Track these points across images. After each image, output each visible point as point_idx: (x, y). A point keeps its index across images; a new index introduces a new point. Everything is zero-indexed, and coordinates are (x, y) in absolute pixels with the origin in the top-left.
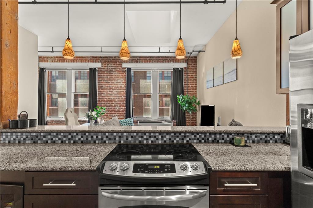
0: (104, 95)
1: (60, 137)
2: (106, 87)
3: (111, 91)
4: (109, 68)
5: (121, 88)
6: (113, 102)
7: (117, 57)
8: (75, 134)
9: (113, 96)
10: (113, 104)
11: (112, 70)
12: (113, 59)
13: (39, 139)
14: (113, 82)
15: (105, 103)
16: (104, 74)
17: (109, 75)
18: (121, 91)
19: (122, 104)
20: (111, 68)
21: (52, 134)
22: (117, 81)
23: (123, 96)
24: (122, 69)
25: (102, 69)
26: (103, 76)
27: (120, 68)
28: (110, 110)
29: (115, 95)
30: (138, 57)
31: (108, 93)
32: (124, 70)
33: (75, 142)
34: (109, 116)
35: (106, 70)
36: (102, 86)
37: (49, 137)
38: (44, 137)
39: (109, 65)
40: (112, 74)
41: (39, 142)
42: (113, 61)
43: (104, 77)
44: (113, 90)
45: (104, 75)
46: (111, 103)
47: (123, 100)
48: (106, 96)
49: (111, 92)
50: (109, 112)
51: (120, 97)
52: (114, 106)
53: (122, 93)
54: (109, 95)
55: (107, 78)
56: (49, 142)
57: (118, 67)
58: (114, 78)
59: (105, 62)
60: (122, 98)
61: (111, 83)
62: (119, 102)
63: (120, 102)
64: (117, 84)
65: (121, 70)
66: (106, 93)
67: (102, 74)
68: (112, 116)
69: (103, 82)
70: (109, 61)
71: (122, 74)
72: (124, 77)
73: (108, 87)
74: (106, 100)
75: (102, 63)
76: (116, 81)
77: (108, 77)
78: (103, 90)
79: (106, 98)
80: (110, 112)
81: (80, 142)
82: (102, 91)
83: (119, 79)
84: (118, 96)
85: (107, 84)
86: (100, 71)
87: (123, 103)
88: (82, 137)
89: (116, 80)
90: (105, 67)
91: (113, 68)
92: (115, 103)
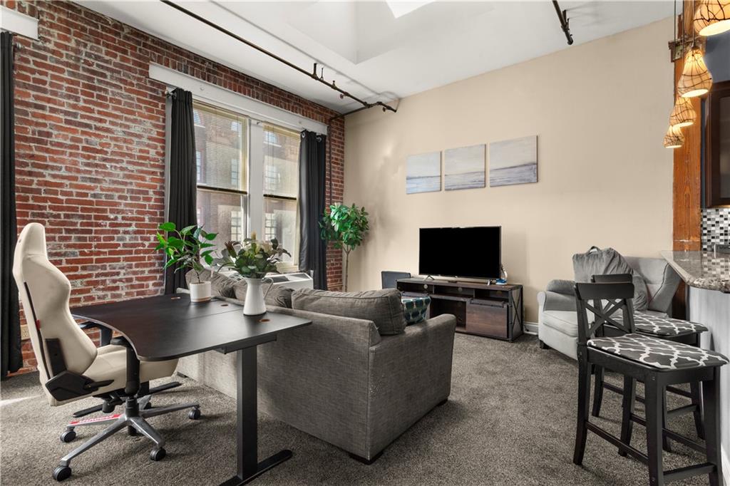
0: (54, 176)
2: (68, 142)
3: (97, 165)
4: (86, 62)
5: (145, 158)
6: (105, 211)
7: (126, 30)
9: (105, 185)
10: (107, 218)
11: (105, 76)
12: (110, 31)
14: (107, 125)
15: (62, 213)
16: (53, 77)
17: (84, 93)
18: (144, 169)
19: (147, 221)
20: (98, 65)
22: (128, 127)
23: (151, 192)
24: (148, 85)
25: (43, 53)
26: (52, 85)
27: (139, 79)
28: (89, 246)
29: (114, 182)
30: (210, 62)
31: (78, 171)
32: (154, 91)
34: (85, 273)
35: (68, 64)
36: (40, 133)
39: (85, 46)
40: (103, 94)
42: (107, 38)
43: (55, 94)
44: (105, 160)
45: (60, 87)
46: (93, 214)
47: (151, 207)
48: (67, 182)
49: (94, 169)
50: (82, 253)
51: (140, 192)
52: (108, 228)
53: (148, 177)
54: (84, 179)
55: (72, 102)
57: (129, 69)
58: (110, 110)
59: (67, 28)
60: (149, 199)
61: (97, 128)
62: (135, 215)
63: (138, 212)
64: (125, 141)
65: (147, 88)
66: (68, 169)
67: (46, 74)
68: (100, 271)
69: (47, 113)
70: (84, 29)
71: (149, 103)
72: (158, 119)
73: (80, 145)
74: (68, 201)
75: (41, 22)
76: (121, 125)
77: (77, 99)
78: (47, 151)
79: (64, 193)
80: (91, 253)
82: (44, 159)
83: (135, 121)
84: (129, 187)
85: (75, 131)
86: (31, 58)
87: (151, 219)
89: (119, 121)
90: (66, 48)
91: (108, 69)
92: (116, 218)
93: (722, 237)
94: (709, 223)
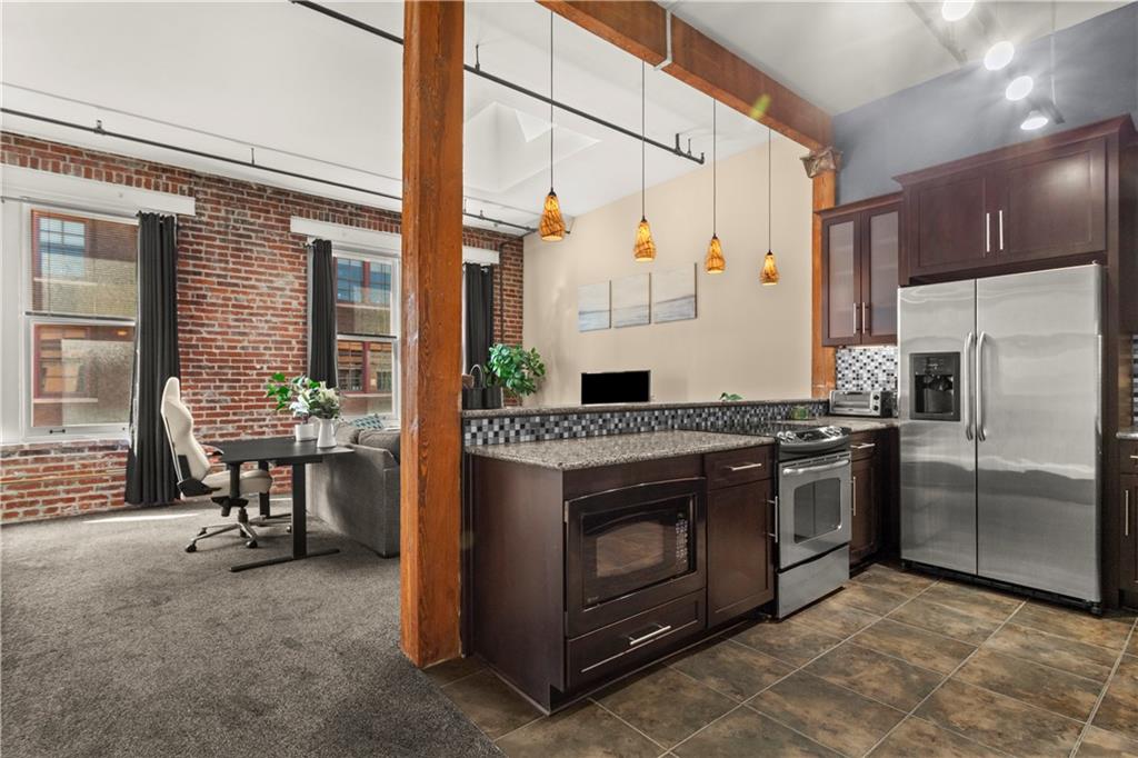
0: (209, 333)
1: (584, 423)
2: (220, 302)
3: (244, 320)
4: (234, 227)
5: (288, 310)
6: (252, 361)
7: (269, 191)
8: (608, 415)
9: (252, 338)
10: (254, 368)
11: (250, 237)
12: (254, 195)
13: (547, 431)
14: (252, 283)
15: (216, 365)
16: (208, 246)
17: (232, 256)
18: (287, 320)
19: (290, 370)
20: (244, 229)
21: (570, 417)
22: (271, 282)
23: (294, 341)
24: (291, 239)
25: (198, 226)
26: (206, 252)
27: (281, 235)
28: (239, 394)
29: (260, 334)
30: (352, 205)
31: (229, 327)
32: (298, 244)
33: (609, 431)
34: (236, 418)
35: (219, 233)
36: (198, 296)
37: (566, 424)
38: (557, 424)
39: (233, 212)
40: (249, 254)
41: (547, 437)
42: (252, 202)
43: (208, 260)
44: (251, 314)
45: (213, 253)
46: (241, 365)
47: (294, 356)
48: (219, 337)
49: (242, 324)
50: (233, 401)
51: (283, 342)
52: (255, 377)
53: (291, 328)
54: (234, 334)
55: (223, 265)
56: (566, 435)
57: (272, 227)
58: (255, 268)
59: (217, 201)
60: (291, 349)
61: (244, 286)
62: (279, 364)
63: (282, 362)
64: (269, 295)
65: (289, 243)
66: (220, 326)
67: (202, 244)
68: (248, 417)
69: (203, 278)
70: (232, 198)
71: (291, 256)
72: (299, 271)
73: (230, 303)
74: (221, 354)
75: (198, 200)
76: (265, 281)
77: (227, 262)
78: (203, 311)
79: (217, 347)
80: (241, 400)
81: (617, 431)
82: (201, 318)
83: (277, 275)
84: (274, 338)
85: (225, 291)
86: (190, 233)
87: (294, 368)
88: (620, 421)
89: (263, 277)
90: (217, 218)
91: (253, 231)
92: (262, 368)
93: (854, 382)
94: (843, 365)
